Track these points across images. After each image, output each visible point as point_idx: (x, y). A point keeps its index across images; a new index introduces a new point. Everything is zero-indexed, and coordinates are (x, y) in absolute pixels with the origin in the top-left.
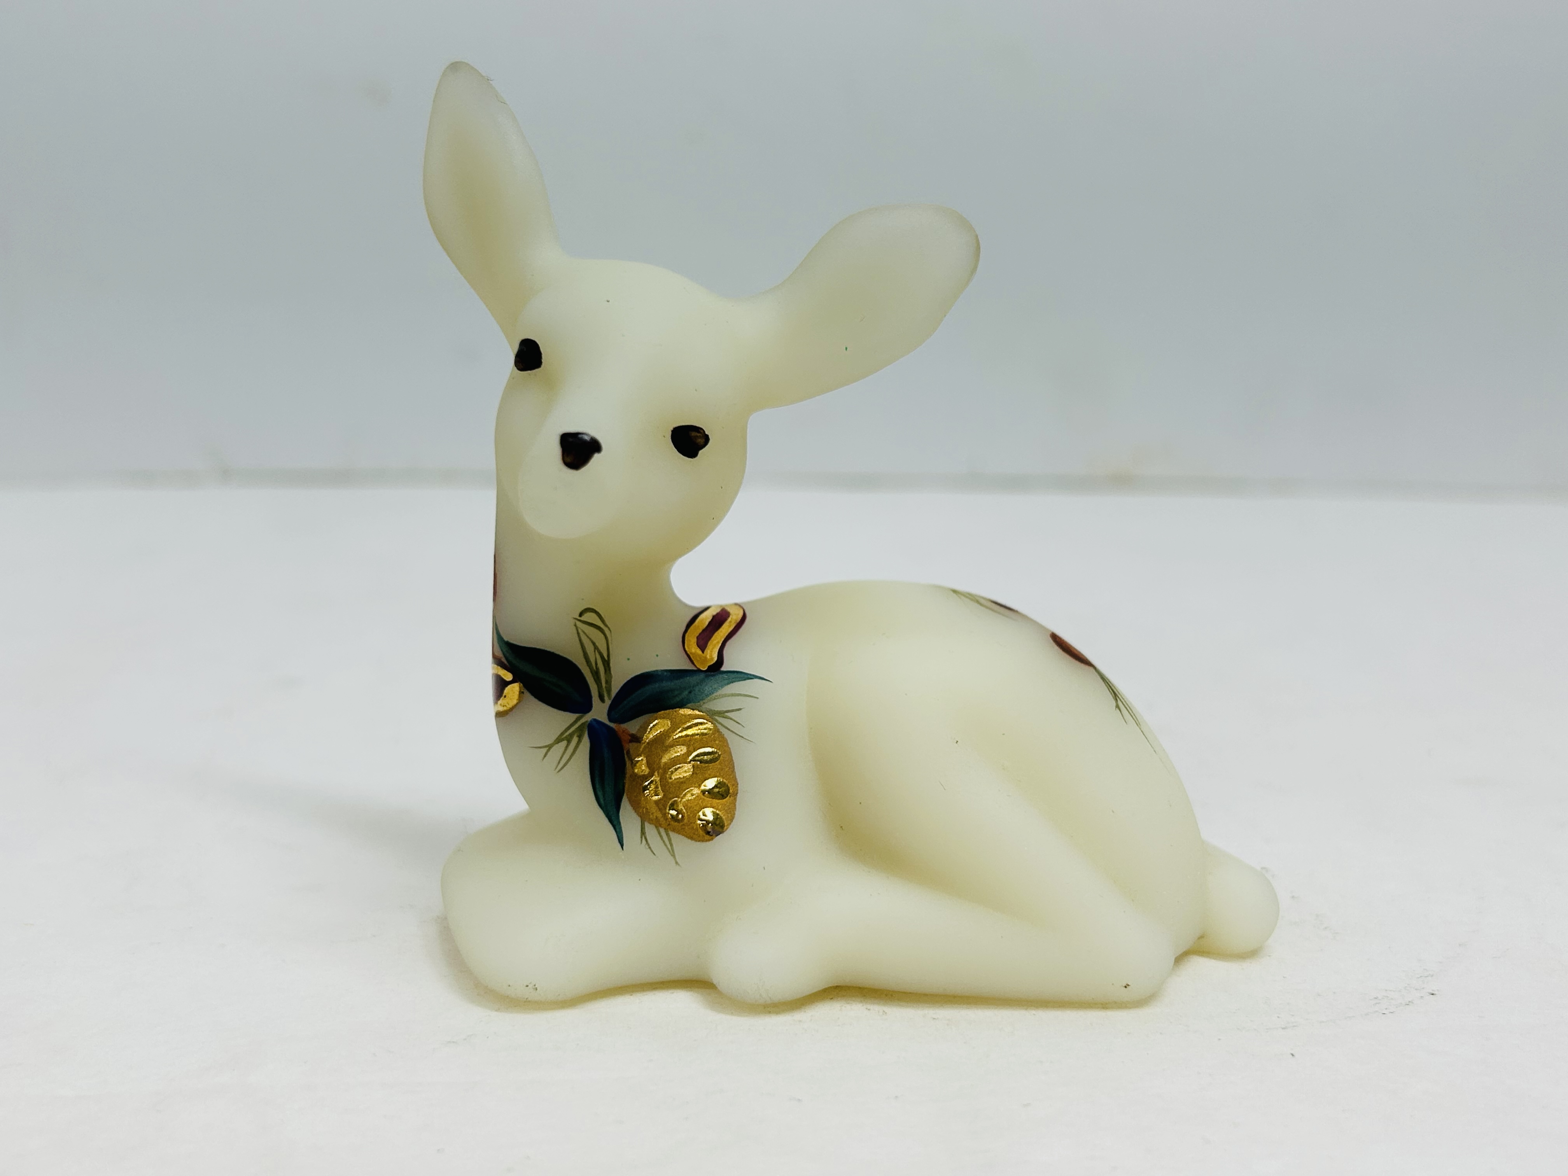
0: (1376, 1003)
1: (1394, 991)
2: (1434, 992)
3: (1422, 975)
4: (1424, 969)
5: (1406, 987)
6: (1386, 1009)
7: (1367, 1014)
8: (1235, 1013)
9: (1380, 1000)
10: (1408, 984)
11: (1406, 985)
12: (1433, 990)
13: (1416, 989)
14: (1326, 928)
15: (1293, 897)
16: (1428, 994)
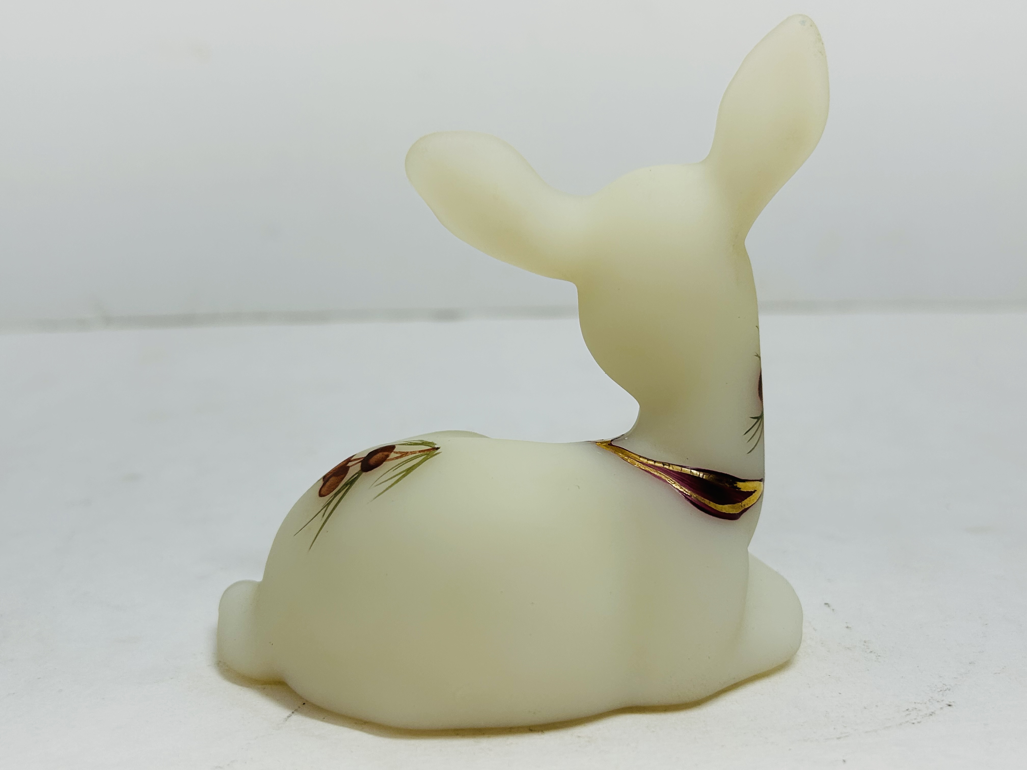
0: (908, 715)
1: (921, 704)
2: (951, 704)
3: (942, 689)
4: (944, 684)
5: (930, 700)
6: (915, 719)
7: (901, 724)
8: (802, 725)
9: (911, 711)
10: (932, 698)
11: (930, 698)
12: (950, 702)
13: (938, 701)
14: (871, 652)
15: (847, 627)
16: (946, 706)
